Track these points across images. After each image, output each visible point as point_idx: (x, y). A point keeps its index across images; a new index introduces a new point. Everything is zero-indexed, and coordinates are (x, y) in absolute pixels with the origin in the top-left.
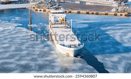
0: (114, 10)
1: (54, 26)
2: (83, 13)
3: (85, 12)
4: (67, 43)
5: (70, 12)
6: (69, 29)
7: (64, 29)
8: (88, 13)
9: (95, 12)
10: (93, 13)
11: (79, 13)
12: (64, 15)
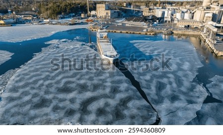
0: (145, 30)
1: (100, 41)
2: (124, 33)
3: (119, 31)
4: (108, 54)
5: (115, 32)
6: (109, 43)
7: (106, 43)
8: (127, 33)
9: (132, 32)
10: (131, 33)
11: (121, 32)
12: (106, 33)
